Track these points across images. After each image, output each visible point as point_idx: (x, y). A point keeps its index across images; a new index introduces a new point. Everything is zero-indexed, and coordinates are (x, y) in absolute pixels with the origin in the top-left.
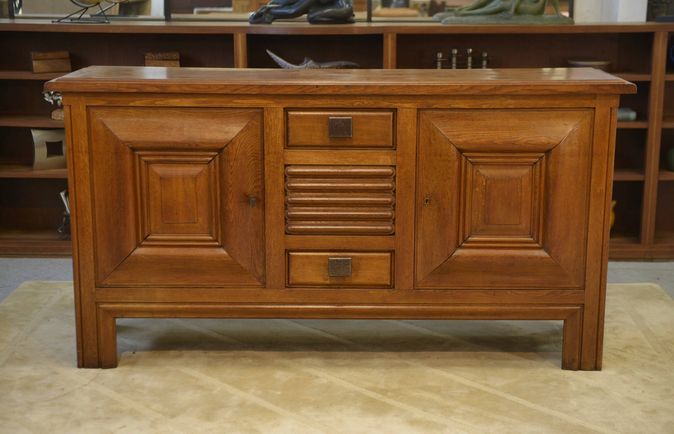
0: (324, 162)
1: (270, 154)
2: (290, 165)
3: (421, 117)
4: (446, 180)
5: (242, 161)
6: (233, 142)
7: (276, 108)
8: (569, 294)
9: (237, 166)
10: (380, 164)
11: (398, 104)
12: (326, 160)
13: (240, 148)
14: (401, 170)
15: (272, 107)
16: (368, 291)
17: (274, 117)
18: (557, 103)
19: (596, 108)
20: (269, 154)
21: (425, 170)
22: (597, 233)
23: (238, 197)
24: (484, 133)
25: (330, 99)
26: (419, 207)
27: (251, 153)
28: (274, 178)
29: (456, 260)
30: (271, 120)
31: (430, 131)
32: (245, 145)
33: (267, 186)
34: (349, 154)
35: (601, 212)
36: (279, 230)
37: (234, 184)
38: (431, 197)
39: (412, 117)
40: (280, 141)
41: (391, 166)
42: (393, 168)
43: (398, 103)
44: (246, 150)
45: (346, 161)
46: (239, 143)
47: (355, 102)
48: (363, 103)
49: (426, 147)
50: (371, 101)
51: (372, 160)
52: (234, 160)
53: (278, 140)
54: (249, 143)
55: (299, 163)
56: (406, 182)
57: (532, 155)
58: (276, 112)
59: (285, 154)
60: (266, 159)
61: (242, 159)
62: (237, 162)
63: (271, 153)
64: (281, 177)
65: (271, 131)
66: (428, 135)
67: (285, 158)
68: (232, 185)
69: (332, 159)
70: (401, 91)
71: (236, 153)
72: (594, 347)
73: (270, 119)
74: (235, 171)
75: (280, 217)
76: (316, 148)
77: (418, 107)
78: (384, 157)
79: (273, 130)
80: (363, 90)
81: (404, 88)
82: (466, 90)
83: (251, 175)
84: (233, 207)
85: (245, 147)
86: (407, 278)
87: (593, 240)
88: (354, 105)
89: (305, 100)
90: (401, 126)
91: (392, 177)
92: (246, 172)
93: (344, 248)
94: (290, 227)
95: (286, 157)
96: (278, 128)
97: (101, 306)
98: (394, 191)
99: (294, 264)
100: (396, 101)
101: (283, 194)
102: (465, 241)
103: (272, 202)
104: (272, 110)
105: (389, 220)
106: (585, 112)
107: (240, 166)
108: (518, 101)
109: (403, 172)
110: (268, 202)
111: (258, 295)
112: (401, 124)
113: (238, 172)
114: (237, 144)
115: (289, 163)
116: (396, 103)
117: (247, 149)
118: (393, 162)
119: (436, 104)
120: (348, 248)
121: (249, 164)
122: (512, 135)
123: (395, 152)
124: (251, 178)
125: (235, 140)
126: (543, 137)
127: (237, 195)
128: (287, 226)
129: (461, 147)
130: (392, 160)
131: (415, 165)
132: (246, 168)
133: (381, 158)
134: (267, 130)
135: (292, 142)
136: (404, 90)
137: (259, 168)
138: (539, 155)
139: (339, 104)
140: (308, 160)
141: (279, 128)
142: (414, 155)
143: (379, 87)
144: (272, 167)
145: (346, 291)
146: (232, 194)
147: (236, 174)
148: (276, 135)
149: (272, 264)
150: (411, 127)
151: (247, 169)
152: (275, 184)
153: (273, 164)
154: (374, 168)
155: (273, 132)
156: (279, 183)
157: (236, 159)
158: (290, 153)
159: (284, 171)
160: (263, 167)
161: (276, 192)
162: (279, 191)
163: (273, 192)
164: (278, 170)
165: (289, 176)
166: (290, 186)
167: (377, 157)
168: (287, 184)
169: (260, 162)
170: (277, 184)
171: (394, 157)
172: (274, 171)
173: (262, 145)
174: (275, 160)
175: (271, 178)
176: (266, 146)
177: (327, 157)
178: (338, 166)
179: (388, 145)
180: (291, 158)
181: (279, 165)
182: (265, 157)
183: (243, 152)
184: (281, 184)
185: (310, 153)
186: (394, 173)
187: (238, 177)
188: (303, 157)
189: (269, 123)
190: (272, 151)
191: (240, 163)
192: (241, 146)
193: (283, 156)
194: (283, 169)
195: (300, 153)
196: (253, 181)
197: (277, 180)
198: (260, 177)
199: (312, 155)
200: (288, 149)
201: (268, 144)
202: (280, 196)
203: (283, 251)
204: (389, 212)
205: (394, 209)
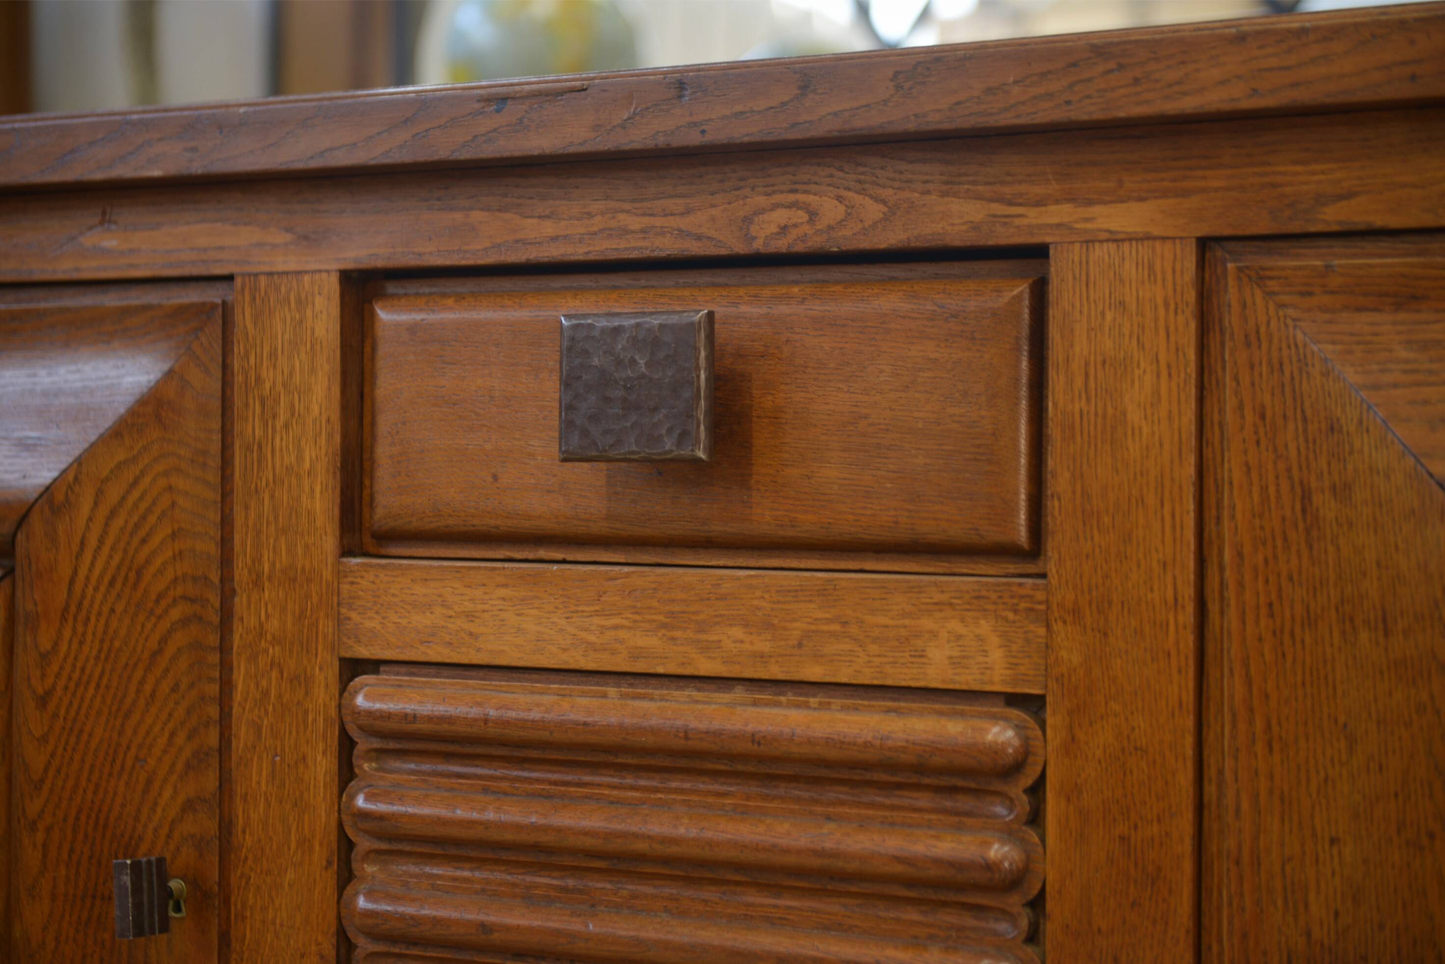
0: (564, 650)
1: (267, 584)
2: (373, 666)
5: (114, 623)
6: (60, 497)
7: (298, 273)
9: (76, 659)
11: (1052, 208)
12: (583, 635)
13: (101, 541)
14: (1081, 736)
15: (280, 268)
17: (287, 336)
20: (257, 583)
21: (1276, 746)
23: (79, 863)
25: (607, 198)
27: (169, 575)
28: (283, 750)
30: (273, 355)
31: (1305, 419)
32: (137, 526)
33: (245, 798)
34: (723, 598)
37: (59, 771)
39: (1162, 312)
41: (1013, 700)
42: (1024, 714)
43: (1057, 202)
44: (142, 557)
45: (705, 648)
46: (92, 510)
47: (763, 211)
48: (813, 215)
49: (1275, 557)
50: (868, 201)
51: (874, 648)
52: (64, 618)
53: (307, 488)
54: (158, 510)
55: (423, 648)
56: (1122, 838)
58: (299, 301)
59: (345, 587)
60: (242, 619)
61: (113, 610)
62: (80, 629)
63: (270, 578)
64: (321, 746)
65: (274, 431)
66: (1293, 453)
67: (343, 610)
68: (42, 781)
69: (616, 627)
70: (1050, 95)
71: (75, 573)
73: (266, 350)
74: (66, 688)
76: (542, 553)
77: (1204, 230)
78: (955, 625)
79: (280, 423)
80: (783, 104)
81: (1074, 65)
83: (170, 726)
84: (45, 927)
85: (132, 534)
88: (754, 230)
89: (458, 216)
90: (1079, 382)
91: (1017, 789)
92: (135, 702)
95: (350, 607)
96: (308, 409)
98: (1037, 903)
100: (1037, 190)
101: (329, 863)
103: (271, 914)
104: (278, 287)
107: (97, 658)
109: (1099, 753)
110: (248, 914)
112: (1077, 366)
113: (82, 699)
114: (85, 509)
115: (363, 652)
116: (1040, 203)
117: (146, 550)
118: (1022, 669)
119: (1349, 196)
121: (159, 652)
123: (1035, 588)
124: (170, 743)
125: (70, 487)
127: (72, 851)
130: (1014, 647)
131: (1189, 698)
132: (139, 673)
133: (934, 634)
134: (248, 425)
135: (389, 503)
136: (1071, 86)
137: (211, 680)
139: (662, 232)
140: (471, 634)
141: (316, 410)
142: (1181, 619)
143: (896, 74)
144: (274, 674)
146: (40, 836)
147: (68, 711)
148: (300, 458)
150: (1157, 393)
151: (142, 682)
152: (289, 795)
153: (277, 654)
154: (888, 711)
155: (282, 440)
156: (312, 787)
157: (73, 609)
158: (372, 578)
159: (337, 703)
160: (226, 666)
161: (293, 846)
162: (309, 840)
163: (274, 847)
164: (307, 693)
165: (363, 744)
166: (365, 815)
167: (906, 622)
168: (352, 797)
169: (213, 639)
170: (298, 794)
171: (1032, 627)
172: (285, 700)
173: (226, 523)
174: (289, 625)
175: (268, 746)
176: (244, 530)
177: (583, 611)
178: (653, 681)
179: (993, 535)
180: (377, 613)
181: (314, 660)
182: (240, 602)
183: (118, 568)
184: (322, 795)
185: (484, 585)
186: (1031, 760)
187: (81, 731)
188: (445, 611)
189: (264, 374)
190: (273, 564)
191: (102, 641)
192: (107, 525)
193: (335, 599)
194: (335, 690)
195: (426, 580)
196: (180, 767)
197: (296, 763)
198: (213, 738)
199: (499, 599)
200: (372, 550)
201: (253, 516)
202: (315, 880)
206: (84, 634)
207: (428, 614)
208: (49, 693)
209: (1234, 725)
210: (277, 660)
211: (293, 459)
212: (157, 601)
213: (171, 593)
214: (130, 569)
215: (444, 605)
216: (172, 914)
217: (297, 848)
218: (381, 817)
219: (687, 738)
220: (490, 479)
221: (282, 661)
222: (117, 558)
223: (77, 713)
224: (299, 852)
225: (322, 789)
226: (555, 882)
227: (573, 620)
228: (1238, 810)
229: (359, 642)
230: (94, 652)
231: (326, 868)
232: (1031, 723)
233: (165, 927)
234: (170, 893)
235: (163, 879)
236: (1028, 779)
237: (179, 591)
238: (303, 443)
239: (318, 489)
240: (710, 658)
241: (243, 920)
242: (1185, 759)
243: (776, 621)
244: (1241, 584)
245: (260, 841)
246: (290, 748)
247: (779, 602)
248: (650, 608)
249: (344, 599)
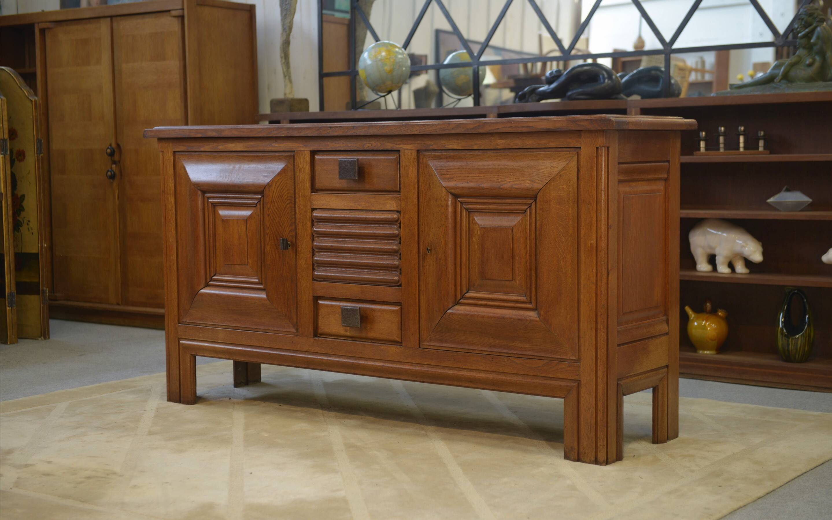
0: (342, 206)
1: (301, 197)
2: (316, 209)
3: (421, 159)
4: (440, 227)
5: (279, 204)
6: (270, 184)
7: (304, 151)
8: (564, 366)
9: (273, 209)
10: (388, 209)
11: (400, 145)
12: (344, 204)
13: (276, 191)
14: (405, 216)
15: (301, 150)
16: (380, 346)
17: (303, 160)
18: (543, 142)
19: (581, 147)
20: (299, 197)
21: (427, 216)
22: (589, 295)
23: (275, 240)
24: (474, 177)
26: (422, 257)
27: (287, 196)
28: (304, 222)
29: (451, 316)
30: (301, 163)
32: (282, 189)
33: (298, 229)
34: (362, 198)
35: (593, 270)
36: (308, 275)
37: (271, 226)
38: (432, 246)
39: (413, 160)
40: (308, 185)
41: (398, 212)
44: (282, 193)
45: (360, 205)
47: (366, 144)
48: (372, 145)
49: (426, 192)
50: (379, 143)
51: (380, 205)
52: (271, 203)
53: (306, 183)
54: (285, 186)
55: (323, 206)
56: (410, 229)
57: (521, 201)
58: (304, 155)
59: (312, 198)
60: (297, 203)
61: (278, 202)
63: (301, 196)
64: (309, 221)
66: (428, 178)
68: (269, 227)
69: (348, 203)
70: (398, 131)
71: (273, 196)
72: (593, 434)
74: (272, 213)
75: (308, 262)
76: (339, 192)
77: (418, 149)
78: (390, 202)
79: (302, 173)
82: (452, 129)
83: (287, 219)
84: (270, 250)
85: (281, 190)
86: (412, 335)
87: (586, 304)
88: (364, 146)
89: (326, 143)
90: (404, 169)
91: (398, 223)
92: (282, 215)
93: (360, 298)
94: (317, 272)
95: (313, 201)
96: (306, 171)
97: (181, 342)
98: (400, 239)
99: (322, 312)
101: (311, 238)
102: (463, 297)
103: (302, 246)
104: (301, 153)
105: (396, 270)
106: (571, 152)
107: (276, 209)
108: (506, 140)
109: (407, 218)
111: (293, 342)
112: (403, 166)
114: (274, 186)
115: (315, 207)
116: (399, 144)
117: (283, 192)
118: (398, 207)
119: (433, 145)
120: (363, 298)
121: (285, 208)
122: (499, 178)
123: (400, 196)
124: (287, 221)
125: (271, 183)
126: (528, 180)
127: (273, 238)
128: (315, 272)
129: (456, 192)
130: (397, 204)
131: (417, 211)
133: (387, 203)
134: (298, 174)
135: (318, 185)
136: (400, 130)
137: (293, 212)
138: (528, 202)
140: (329, 204)
141: (307, 171)
142: (416, 200)
143: (380, 127)
144: (302, 211)
145: (361, 344)
146: (269, 236)
147: (272, 217)
148: (305, 178)
149: (303, 310)
150: (413, 170)
151: (283, 212)
152: (304, 229)
153: (302, 208)
154: (383, 213)
155: (302, 176)
156: (308, 227)
157: (273, 201)
158: (315, 196)
159: (311, 215)
160: (295, 210)
161: (305, 236)
162: (308, 235)
163: (303, 236)
164: (307, 213)
165: (315, 221)
166: (315, 231)
167: (384, 201)
168: (313, 228)
169: (293, 206)
170: (306, 228)
171: (399, 202)
172: (304, 215)
173: (295, 188)
174: (304, 203)
175: (301, 221)
176: (297, 189)
177: (344, 201)
178: (353, 210)
179: (395, 189)
180: (316, 201)
181: (308, 208)
182: (297, 200)
183: (279, 195)
185: (331, 197)
186: (399, 219)
187: (274, 220)
189: (299, 166)
190: (301, 194)
191: (277, 206)
192: (277, 188)
193: (310, 199)
194: (311, 212)
195: (323, 196)
196: (289, 225)
197: (305, 224)
198: (294, 220)
199: (333, 199)
200: (316, 192)
201: (298, 187)
202: (309, 241)
203: (311, 298)
204: (396, 261)
205: (400, 259)
206: (274, 205)
207: (323, 201)
208: (269, 214)
209: (422, 214)
212: (285, 200)
214: (281, 195)
215: (326, 200)
216: (289, 247)
218: (317, 231)
220: (330, 182)
222: (279, 194)
223: (274, 217)
226: (342, 239)
228: (423, 225)
232: (399, 215)
233: (287, 249)
234: (288, 244)
235: (287, 242)
236: (399, 222)
237: (288, 198)
238: (305, 176)
239: (308, 183)
240: (360, 207)
241: (299, 247)
242: (417, 219)
243: (368, 201)
244: (422, 195)
245: (301, 236)
247: (369, 199)
248: (353, 200)
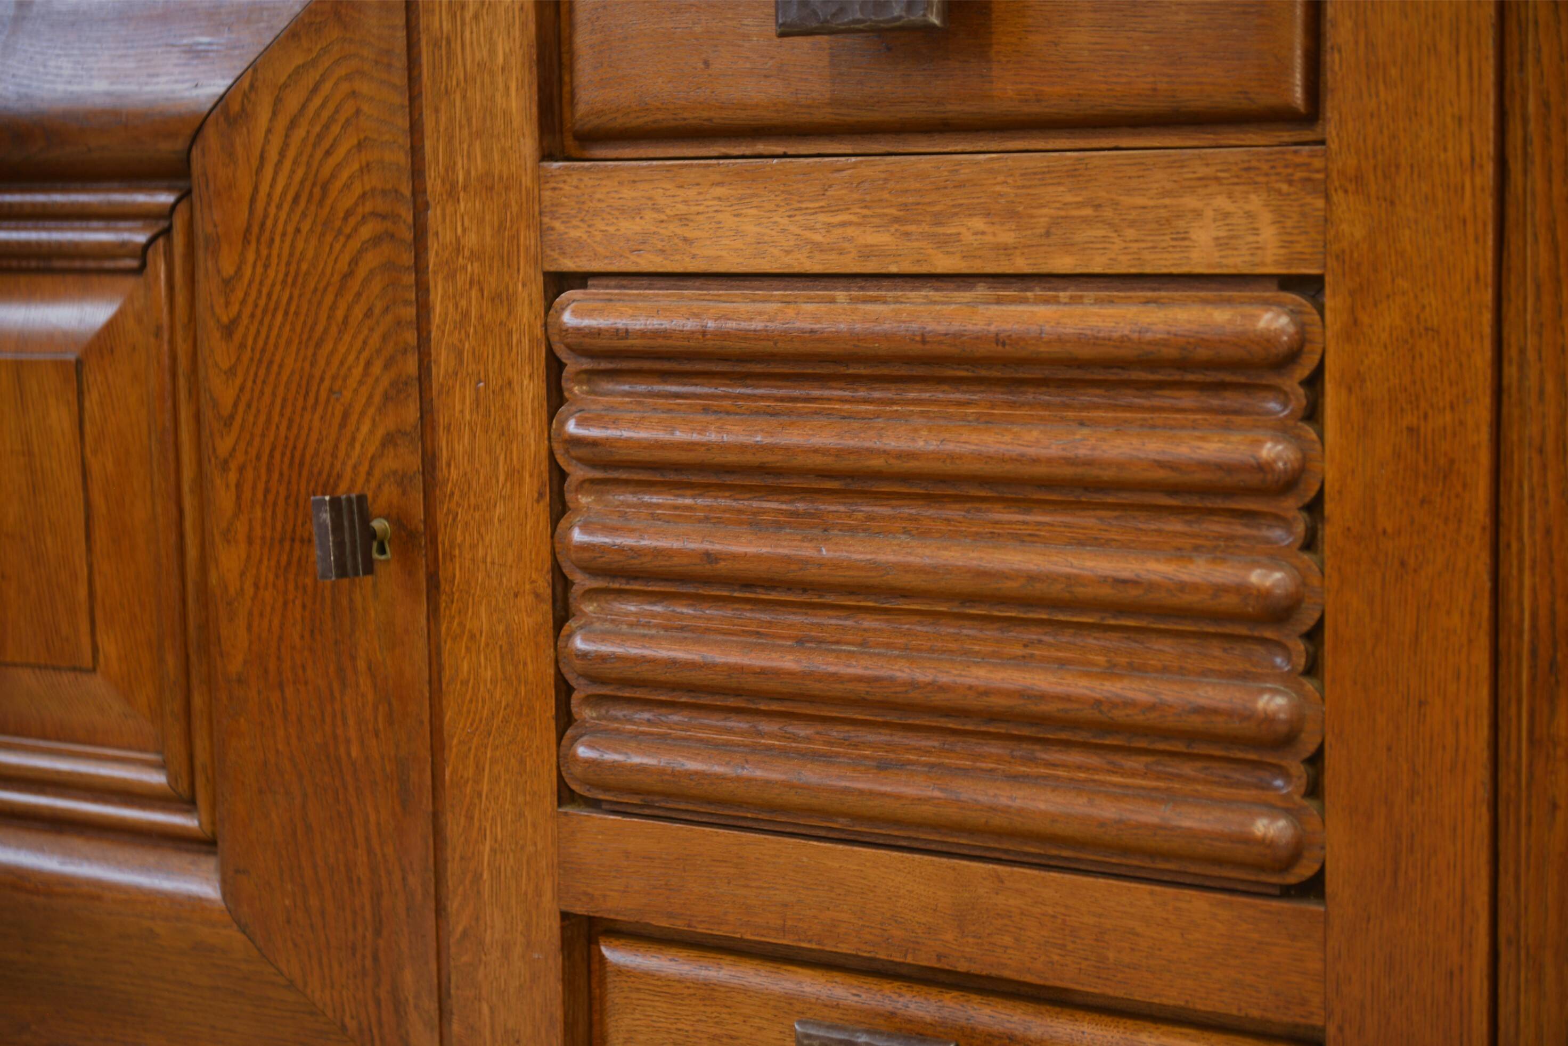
0: (788, 252)
1: (462, 194)
2: (580, 280)
5: (300, 245)
6: (235, 107)
9: (260, 284)
10: (1198, 261)
12: (808, 234)
13: (282, 154)
14: (1365, 319)
20: (452, 193)
23: (275, 504)
27: (357, 190)
28: (487, 375)
32: (320, 137)
33: (448, 428)
34: (960, 185)
36: (522, 762)
37: (249, 406)
41: (1287, 282)
42: (1298, 298)
44: (326, 171)
45: (943, 242)
46: (271, 120)
51: (1130, 233)
52: (246, 240)
53: (501, 86)
54: (342, 118)
55: (633, 258)
56: (1410, 429)
59: (547, 194)
60: (437, 234)
61: (298, 230)
62: (264, 252)
63: (465, 188)
64: (527, 370)
65: (463, 23)
67: (546, 220)
68: (232, 417)
71: (256, 189)
74: (252, 316)
75: (525, 664)
76: (760, 148)
78: (1222, 202)
79: (469, 15)
83: (365, 355)
84: (243, 574)
85: (315, 146)
91: (1292, 382)
92: (326, 331)
93: (939, 957)
94: (591, 746)
95: (553, 218)
98: (1315, 507)
101: (541, 495)
103: (481, 553)
105: (1269, 758)
107: (284, 282)
109: (1384, 336)
110: (457, 552)
113: (270, 328)
114: (263, 122)
115: (569, 265)
117: (332, 162)
118: (1298, 248)
120: (970, 960)
121: (348, 276)
123: (1312, 155)
124: (366, 373)
125: (245, 95)
127: (267, 491)
128: (575, 739)
130: (1289, 223)
131: (1488, 270)
132: (329, 298)
133: (1198, 214)
135: (592, 100)
137: (406, 303)
140: (685, 240)
142: (1478, 180)
144: (474, 293)
146: (233, 476)
147: (255, 341)
148: (492, 51)
149: (485, 1009)
151: (333, 308)
152: (494, 423)
153: (476, 271)
154: (1147, 302)
155: (472, 33)
156: (519, 413)
157: (255, 229)
158: (575, 182)
159: (543, 322)
160: (422, 288)
161: (502, 478)
162: (518, 472)
163: (482, 480)
164: (509, 313)
165: (572, 366)
166: (577, 442)
167: (1167, 201)
168: (563, 423)
169: (407, 258)
170: (504, 422)
171: (1309, 199)
172: (487, 321)
173: (415, 129)
174: (488, 239)
175: (470, 371)
176: (435, 135)
177: (807, 208)
178: (885, 283)
179: (1266, 99)
180: (582, 220)
181: (515, 275)
182: (434, 216)
183: (302, 183)
184: (530, 422)
185: (698, 184)
186: (1308, 347)
187: (271, 363)
188: (656, 216)
190: (468, 173)
191: (288, 264)
192: (287, 136)
193: (537, 208)
194: (540, 306)
195: (634, 182)
196: (377, 399)
197: (501, 389)
198: (411, 366)
199: (714, 199)
200: (575, 153)
201: (443, 119)
202: (526, 513)
203: (551, 927)
204: (1270, 690)
205: (1313, 669)
206: (269, 256)
207: (638, 219)
208: (234, 322)
209: (1538, 298)
210: (476, 278)
211: (485, 53)
212: (346, 218)
213: (360, 209)
214: (314, 185)
215: (655, 208)
216: (376, 556)
217: (506, 480)
218: (594, 443)
219: (924, 342)
220: (701, 66)
221: (482, 278)
222: (300, 173)
223: (266, 343)
224: (509, 485)
225: (530, 416)
226: (784, 507)
227: (796, 218)
228: (1541, 393)
229: (564, 253)
230: (281, 276)
231: (538, 501)
232: (1307, 306)
233: (369, 568)
234: (373, 534)
235: (366, 520)
236: (1304, 370)
237: (368, 207)
238: (495, 35)
239: (513, 86)
240: (948, 253)
241: (451, 560)
242: (1482, 337)
243: (1021, 209)
244: (1547, 139)
245: (466, 474)
246: (494, 373)
247: (1023, 187)
248: (881, 200)
249: (546, 206)
